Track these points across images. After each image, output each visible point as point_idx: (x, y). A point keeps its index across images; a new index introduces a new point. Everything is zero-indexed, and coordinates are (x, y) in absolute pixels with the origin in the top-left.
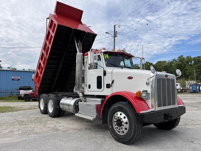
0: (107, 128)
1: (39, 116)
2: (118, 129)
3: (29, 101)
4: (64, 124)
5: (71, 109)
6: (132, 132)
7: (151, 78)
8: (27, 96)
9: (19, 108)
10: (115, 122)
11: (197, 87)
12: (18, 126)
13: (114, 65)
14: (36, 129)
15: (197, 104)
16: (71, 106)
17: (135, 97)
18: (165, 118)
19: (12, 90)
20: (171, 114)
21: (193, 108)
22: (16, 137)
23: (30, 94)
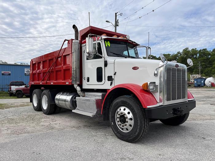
0: (109, 125)
1: (32, 114)
2: (121, 126)
3: (22, 97)
4: (60, 122)
5: (68, 105)
6: (138, 129)
7: (160, 67)
8: (20, 92)
9: (10, 105)
10: (118, 118)
11: (202, 81)
12: (8, 125)
13: (117, 55)
14: (28, 127)
15: (203, 98)
16: (68, 101)
17: (141, 90)
18: (174, 113)
19: (3, 86)
20: (181, 108)
21: (200, 102)
22: (4, 137)
23: (22, 90)
